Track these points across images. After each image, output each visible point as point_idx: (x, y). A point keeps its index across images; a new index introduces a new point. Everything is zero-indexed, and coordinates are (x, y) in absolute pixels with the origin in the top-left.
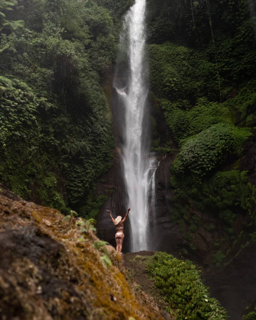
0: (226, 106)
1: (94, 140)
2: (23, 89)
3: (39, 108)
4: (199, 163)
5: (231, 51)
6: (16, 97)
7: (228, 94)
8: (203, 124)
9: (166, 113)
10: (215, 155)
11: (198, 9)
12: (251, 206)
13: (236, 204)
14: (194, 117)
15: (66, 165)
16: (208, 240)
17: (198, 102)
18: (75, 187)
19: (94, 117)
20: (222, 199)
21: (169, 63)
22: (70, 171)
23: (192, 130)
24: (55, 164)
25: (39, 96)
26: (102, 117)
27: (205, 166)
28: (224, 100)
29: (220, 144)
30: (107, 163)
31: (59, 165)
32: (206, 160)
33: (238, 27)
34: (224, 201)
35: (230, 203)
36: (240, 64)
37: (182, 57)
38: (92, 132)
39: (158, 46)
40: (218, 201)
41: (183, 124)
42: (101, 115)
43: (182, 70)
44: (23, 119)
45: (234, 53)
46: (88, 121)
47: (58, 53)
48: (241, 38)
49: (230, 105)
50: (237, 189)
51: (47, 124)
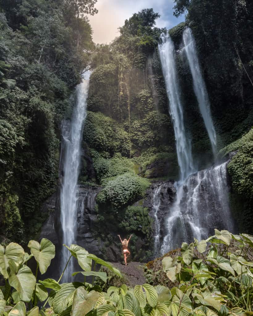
0: (133, 161)
1: (47, 171)
2: (9, 129)
3: (17, 144)
4: (118, 198)
5: (139, 128)
6: (4, 133)
7: (135, 154)
8: (118, 170)
9: (93, 159)
10: (128, 195)
11: (122, 97)
12: (149, 232)
13: (139, 229)
14: (112, 165)
15: (26, 187)
16: (117, 253)
17: (114, 155)
18: (29, 204)
19: (49, 154)
20: (130, 225)
21: (99, 126)
22: (28, 192)
23: (110, 173)
24: (19, 186)
25: (18, 136)
26: (53, 155)
27: (121, 201)
28: (132, 157)
29: (133, 188)
30: (51, 189)
31: (21, 187)
32: (122, 197)
33: (145, 114)
34: (131, 226)
35: (135, 228)
36: (144, 137)
37: (108, 124)
38: (47, 166)
39: (94, 113)
40: (127, 226)
41: (104, 169)
42: (53, 154)
43: (108, 133)
44: (5, 150)
45: (141, 129)
46: (44, 157)
47: (39, 109)
48: (146, 121)
49: (135, 161)
50: (140, 219)
51: (20, 155)
